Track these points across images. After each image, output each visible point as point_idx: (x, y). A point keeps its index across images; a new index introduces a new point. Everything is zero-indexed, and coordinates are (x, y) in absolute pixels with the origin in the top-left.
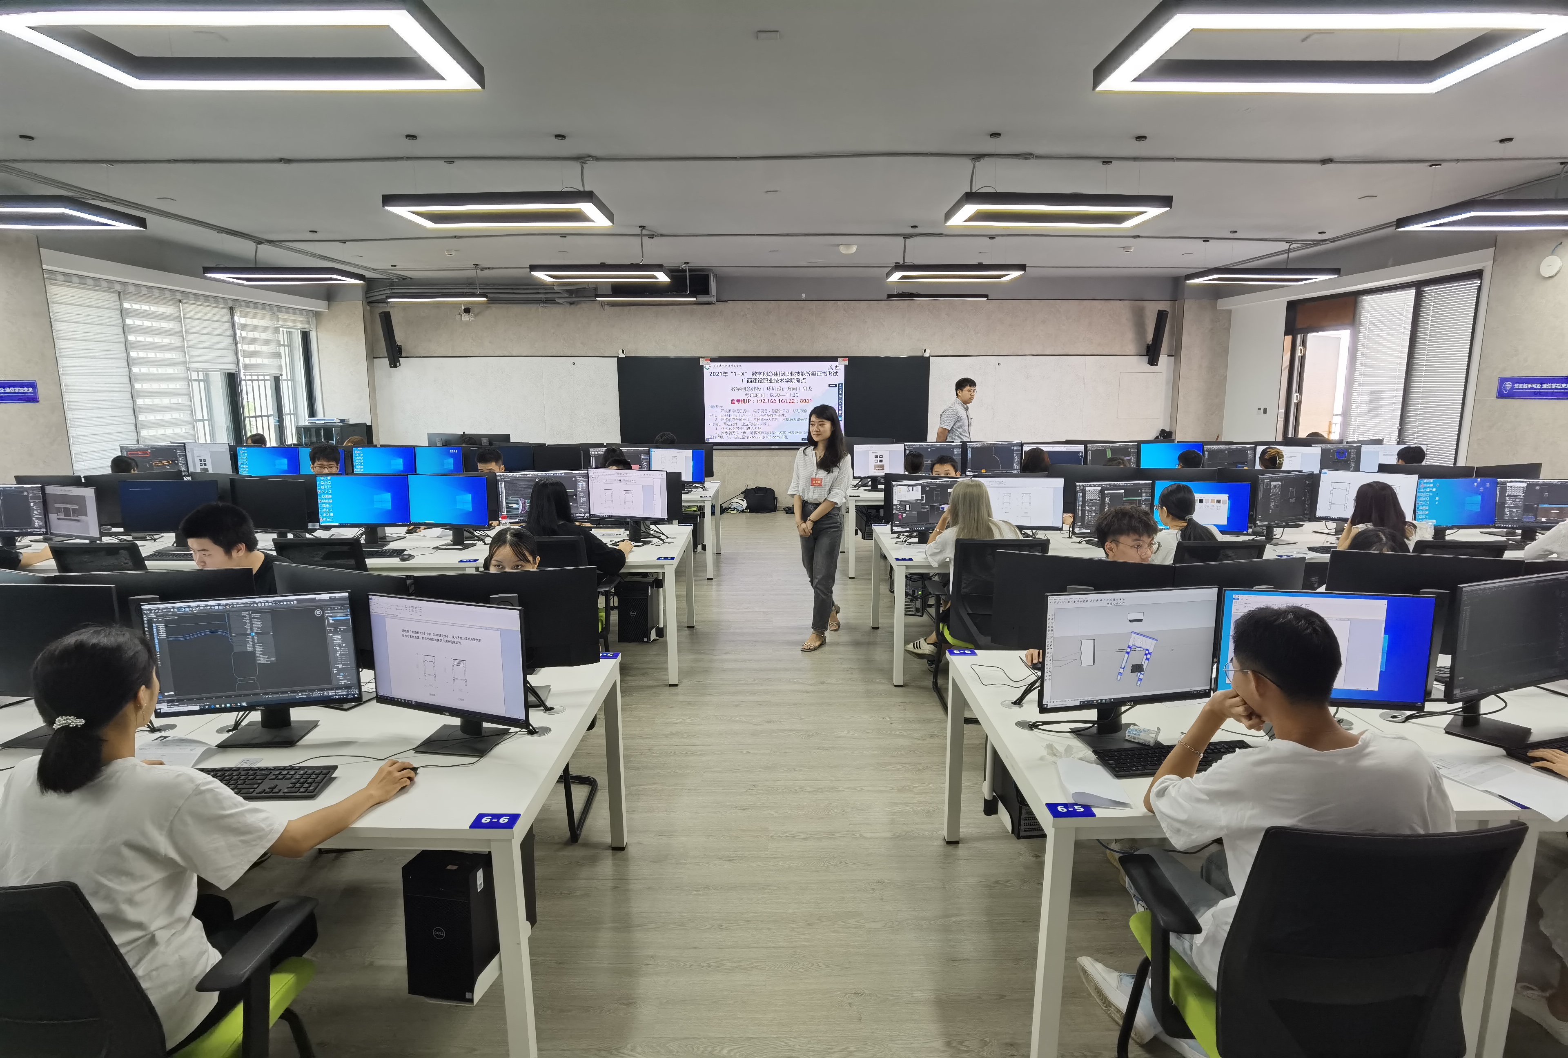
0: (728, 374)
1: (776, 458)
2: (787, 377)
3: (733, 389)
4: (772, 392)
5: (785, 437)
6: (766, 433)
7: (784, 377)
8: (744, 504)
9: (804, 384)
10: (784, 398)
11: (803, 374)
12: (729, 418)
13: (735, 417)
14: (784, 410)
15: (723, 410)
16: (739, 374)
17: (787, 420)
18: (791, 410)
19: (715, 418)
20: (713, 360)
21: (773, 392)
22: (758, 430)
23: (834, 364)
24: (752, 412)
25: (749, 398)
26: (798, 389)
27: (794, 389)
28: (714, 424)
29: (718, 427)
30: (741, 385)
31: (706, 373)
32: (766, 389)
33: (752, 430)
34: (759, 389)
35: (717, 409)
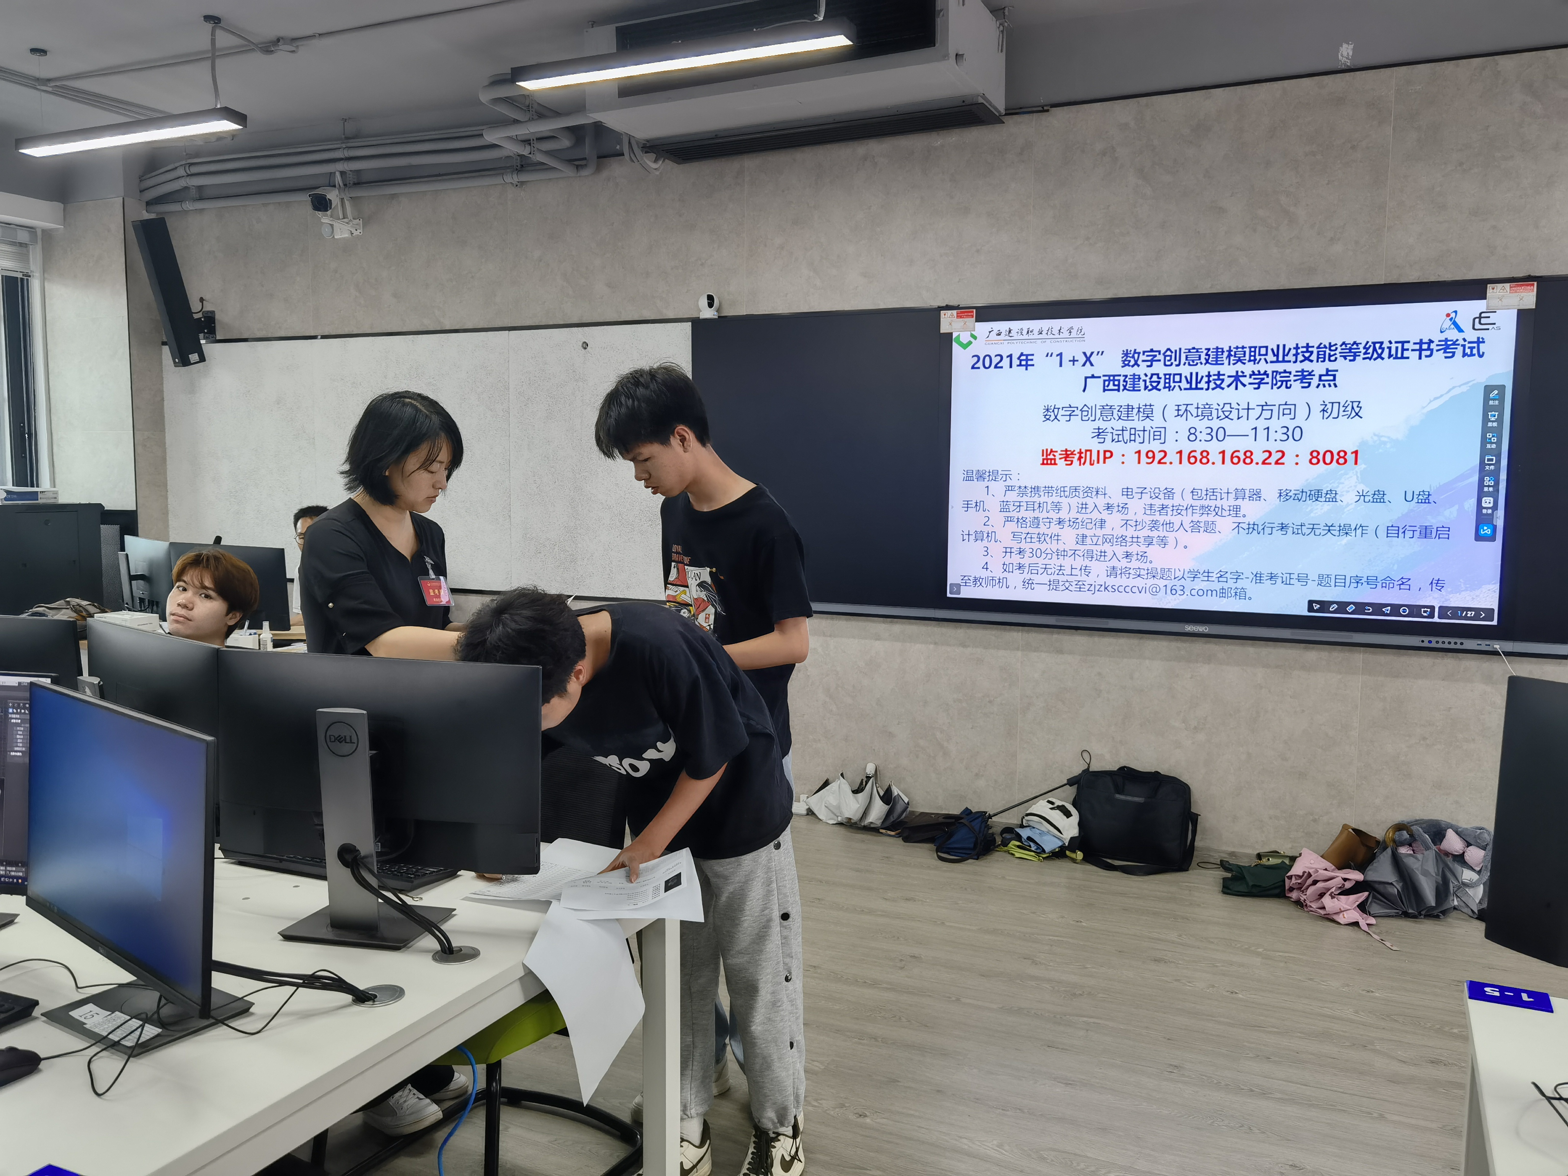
0: (1036, 360)
1: (1204, 669)
2: (1256, 368)
3: (1050, 413)
4: (1193, 422)
5: (1241, 594)
6: (1164, 573)
7: (1248, 368)
8: (1070, 828)
9: (1328, 394)
10: (1242, 445)
11: (1326, 352)
12: (1030, 515)
13: (1053, 515)
14: (1240, 494)
15: (1009, 488)
16: (1074, 361)
17: (1252, 528)
18: (1270, 494)
19: (981, 516)
20: (986, 313)
21: (1201, 425)
22: (1135, 564)
23: (1467, 309)
24: (1117, 499)
25: (1108, 445)
26: (1302, 412)
27: (1289, 409)
28: (979, 536)
29: (992, 545)
30: (1079, 400)
31: (961, 359)
32: (1171, 412)
33: (1114, 562)
34: (1147, 412)
35: (992, 484)
